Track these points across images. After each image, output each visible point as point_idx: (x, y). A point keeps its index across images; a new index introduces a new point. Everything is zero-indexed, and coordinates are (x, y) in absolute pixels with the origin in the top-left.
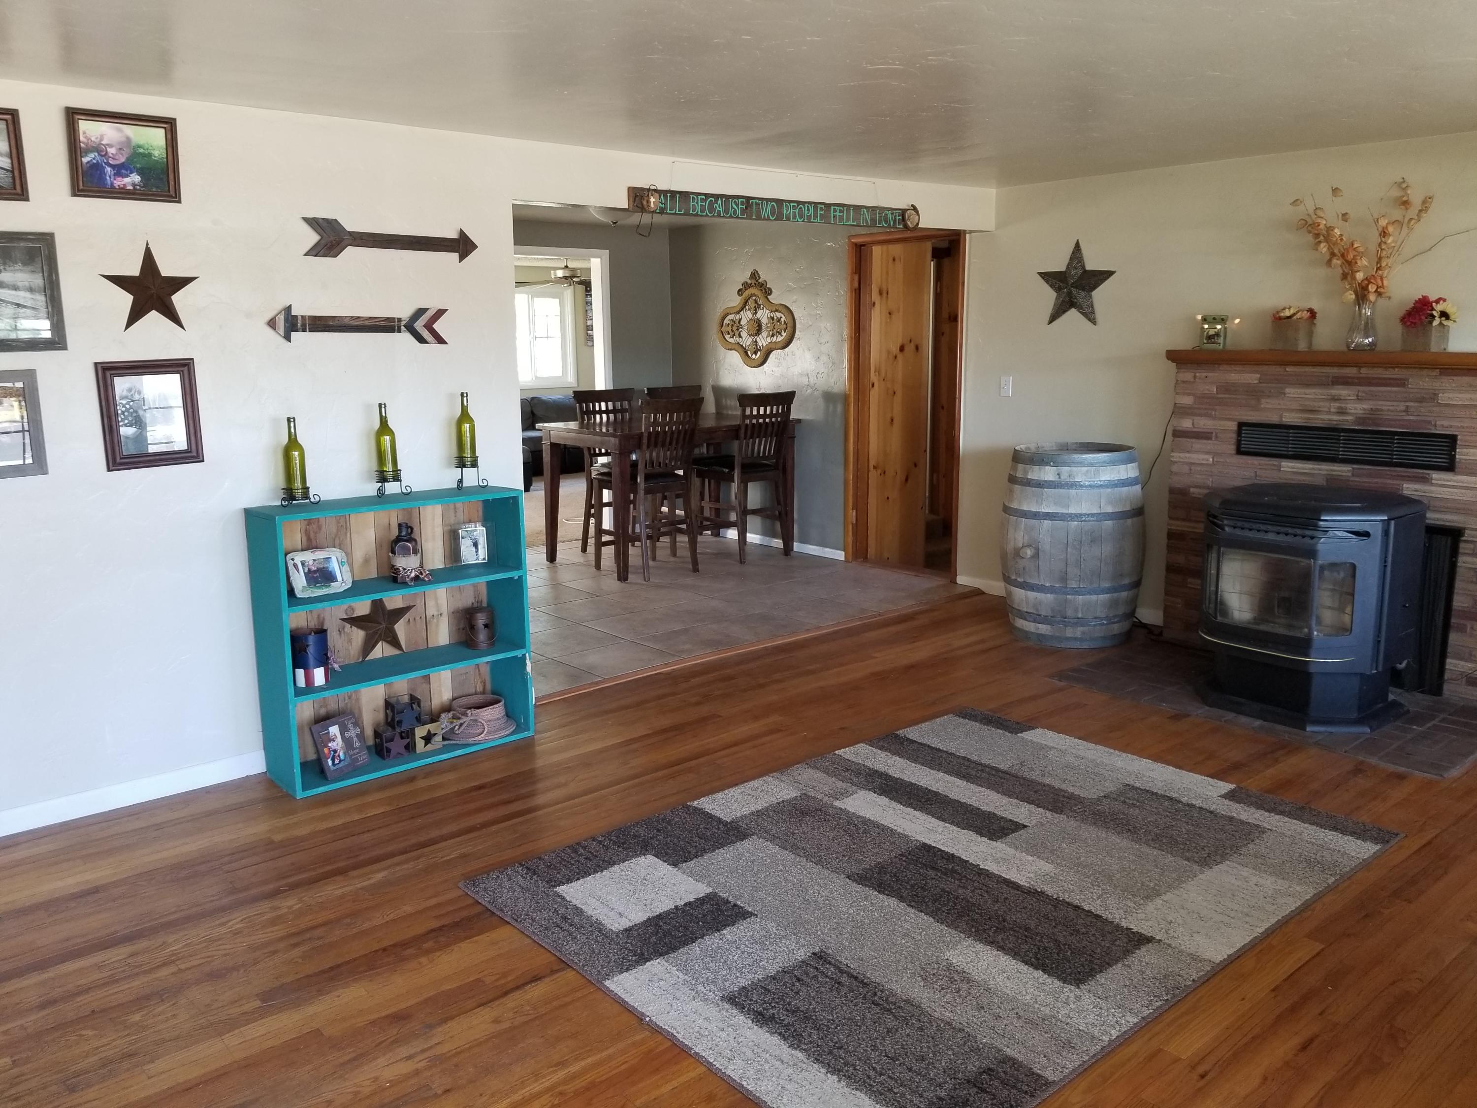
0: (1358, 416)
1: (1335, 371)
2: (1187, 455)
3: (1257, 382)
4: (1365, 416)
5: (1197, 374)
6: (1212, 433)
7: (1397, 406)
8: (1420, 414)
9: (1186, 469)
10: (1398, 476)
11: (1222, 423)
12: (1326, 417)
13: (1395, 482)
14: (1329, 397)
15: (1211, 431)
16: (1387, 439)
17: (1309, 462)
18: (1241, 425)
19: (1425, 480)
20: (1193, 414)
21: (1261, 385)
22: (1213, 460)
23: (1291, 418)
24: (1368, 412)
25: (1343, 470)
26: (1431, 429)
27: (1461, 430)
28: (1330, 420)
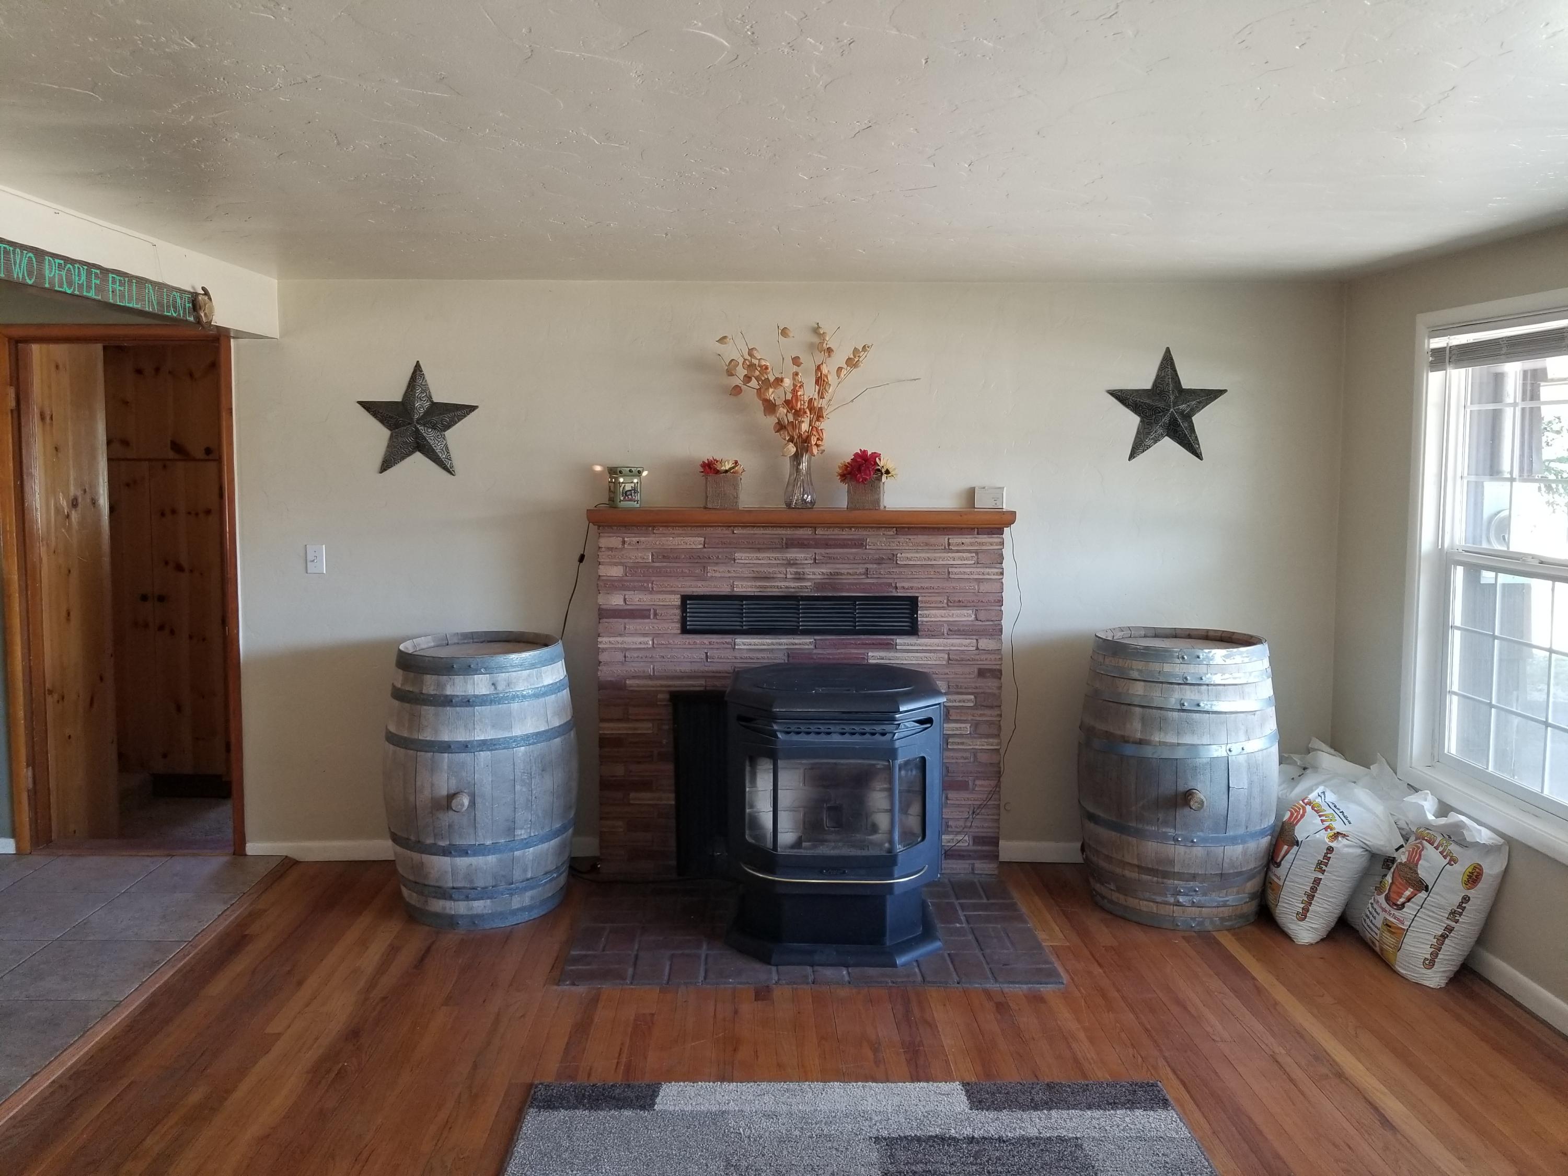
0: (816, 581)
1: (789, 532)
2: (619, 639)
3: (701, 546)
4: (823, 581)
5: (626, 539)
6: (650, 610)
7: (858, 568)
8: (881, 576)
9: (619, 656)
10: (863, 644)
11: (661, 597)
12: (782, 585)
13: (862, 651)
14: (785, 562)
15: (648, 607)
16: (848, 604)
17: (767, 637)
18: (685, 599)
19: (890, 646)
20: (624, 588)
21: (705, 550)
22: (653, 643)
23: (743, 588)
24: (826, 577)
25: (804, 643)
26: (891, 592)
27: (921, 591)
28: (787, 587)
